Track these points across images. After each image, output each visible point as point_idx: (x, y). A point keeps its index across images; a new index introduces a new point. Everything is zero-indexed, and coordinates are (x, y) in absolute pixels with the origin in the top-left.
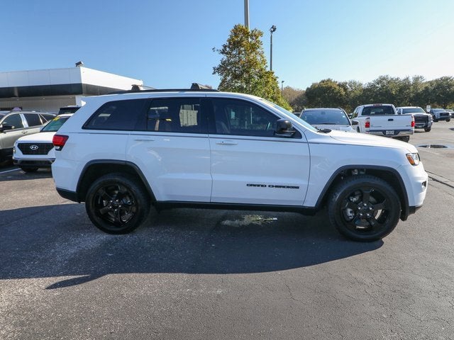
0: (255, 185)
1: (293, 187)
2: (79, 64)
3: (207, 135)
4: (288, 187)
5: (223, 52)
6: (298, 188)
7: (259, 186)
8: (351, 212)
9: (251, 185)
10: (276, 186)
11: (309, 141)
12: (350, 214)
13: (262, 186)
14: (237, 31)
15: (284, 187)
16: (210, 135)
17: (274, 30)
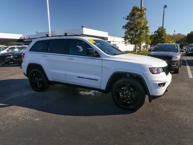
0: (80, 77)
1: (95, 80)
2: (83, 27)
3: (64, 55)
4: (93, 79)
5: (127, 19)
6: (97, 80)
7: (82, 78)
8: (121, 94)
9: (79, 77)
10: (89, 79)
11: (103, 59)
12: (121, 95)
13: (83, 78)
14: (135, 9)
15: (92, 79)
16: (66, 55)
17: (166, 7)
